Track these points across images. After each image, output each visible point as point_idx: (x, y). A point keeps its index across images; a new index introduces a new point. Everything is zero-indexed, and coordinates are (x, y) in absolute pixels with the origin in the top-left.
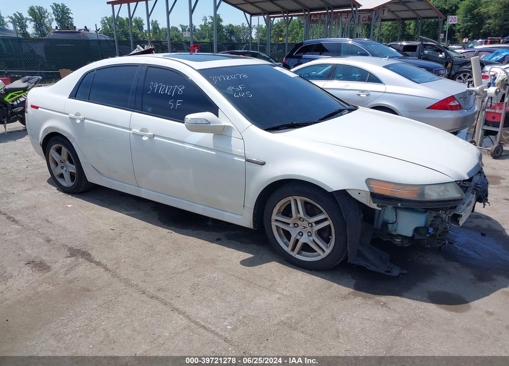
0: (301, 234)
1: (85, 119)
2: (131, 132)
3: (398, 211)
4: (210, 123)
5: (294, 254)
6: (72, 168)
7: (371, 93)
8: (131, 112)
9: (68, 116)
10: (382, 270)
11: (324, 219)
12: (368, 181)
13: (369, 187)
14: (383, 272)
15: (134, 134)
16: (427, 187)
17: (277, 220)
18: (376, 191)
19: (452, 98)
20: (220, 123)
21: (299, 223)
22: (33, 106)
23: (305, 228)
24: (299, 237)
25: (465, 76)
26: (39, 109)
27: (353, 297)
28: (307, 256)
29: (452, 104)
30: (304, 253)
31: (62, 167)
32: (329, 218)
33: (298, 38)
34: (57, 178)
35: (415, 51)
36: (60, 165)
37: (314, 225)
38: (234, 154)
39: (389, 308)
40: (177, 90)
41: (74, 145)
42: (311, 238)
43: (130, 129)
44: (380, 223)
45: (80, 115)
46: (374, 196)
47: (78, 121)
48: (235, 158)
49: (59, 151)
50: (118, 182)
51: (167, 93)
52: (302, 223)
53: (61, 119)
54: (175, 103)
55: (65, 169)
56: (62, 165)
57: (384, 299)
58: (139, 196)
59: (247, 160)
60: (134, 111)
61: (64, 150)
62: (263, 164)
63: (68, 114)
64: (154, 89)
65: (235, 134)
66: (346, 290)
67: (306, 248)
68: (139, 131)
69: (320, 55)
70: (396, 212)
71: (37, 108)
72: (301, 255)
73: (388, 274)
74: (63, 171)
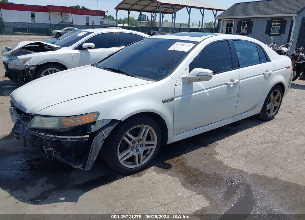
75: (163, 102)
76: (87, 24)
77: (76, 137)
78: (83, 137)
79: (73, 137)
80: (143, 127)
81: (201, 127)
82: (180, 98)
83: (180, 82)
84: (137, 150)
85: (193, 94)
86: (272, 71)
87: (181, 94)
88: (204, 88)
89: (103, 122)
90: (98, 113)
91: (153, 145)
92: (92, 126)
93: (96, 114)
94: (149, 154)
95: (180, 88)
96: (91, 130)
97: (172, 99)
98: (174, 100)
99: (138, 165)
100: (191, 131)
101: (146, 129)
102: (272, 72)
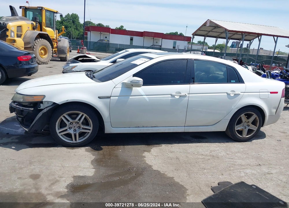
75: (99, 98)
76: (174, 47)
77: (25, 108)
78: (30, 109)
79: (24, 108)
80: (80, 114)
81: (143, 127)
82: (117, 98)
83: (120, 86)
84: (75, 130)
85: (130, 97)
86: (241, 92)
87: (119, 95)
88: (143, 94)
89: (48, 103)
90: (44, 96)
91: (90, 130)
92: (41, 105)
93: (43, 96)
94: (85, 136)
95: (118, 90)
96: (40, 107)
97: (109, 97)
98: (110, 98)
99: (74, 141)
100: (132, 128)
101: (83, 115)
102: (241, 94)
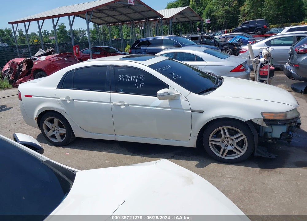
0: (226, 146)
1: (74, 100)
2: (112, 104)
3: (273, 126)
4: (170, 94)
5: (223, 157)
6: (63, 131)
7: (199, 66)
8: (110, 93)
9: (60, 99)
10: (267, 156)
11: (241, 136)
12: (262, 114)
13: (263, 116)
14: (268, 157)
15: (115, 105)
16: (288, 113)
17: (211, 141)
18: (267, 118)
19: (241, 65)
20: (174, 93)
21: (225, 140)
22: (26, 96)
23: (229, 142)
24: (226, 148)
25: (225, 51)
26: (33, 97)
27: (263, 172)
28: (231, 157)
29: (241, 68)
30: (228, 155)
31: (54, 131)
32: (244, 135)
33: (115, 35)
34: (49, 138)
35: (198, 40)
36: (52, 129)
37: (235, 140)
38: (183, 109)
39: (283, 174)
40: (139, 78)
41: (66, 116)
42: (233, 147)
43: (111, 103)
44: (263, 134)
45: (69, 98)
46: (265, 120)
47: (68, 102)
48: (184, 111)
49: (51, 121)
50: (99, 134)
51: (132, 80)
52: (227, 140)
53: (54, 102)
54: (139, 85)
55: (55, 132)
56: (53, 129)
57: (278, 170)
58: (116, 140)
59: (192, 111)
60: (111, 92)
61: (56, 121)
62: (203, 112)
63: (60, 98)
64: (122, 79)
65: (182, 98)
66: (258, 170)
67: (231, 152)
68: (118, 103)
69: (148, 46)
70: (272, 127)
71: (31, 96)
72: (227, 157)
73: (270, 158)
74: (55, 133)
